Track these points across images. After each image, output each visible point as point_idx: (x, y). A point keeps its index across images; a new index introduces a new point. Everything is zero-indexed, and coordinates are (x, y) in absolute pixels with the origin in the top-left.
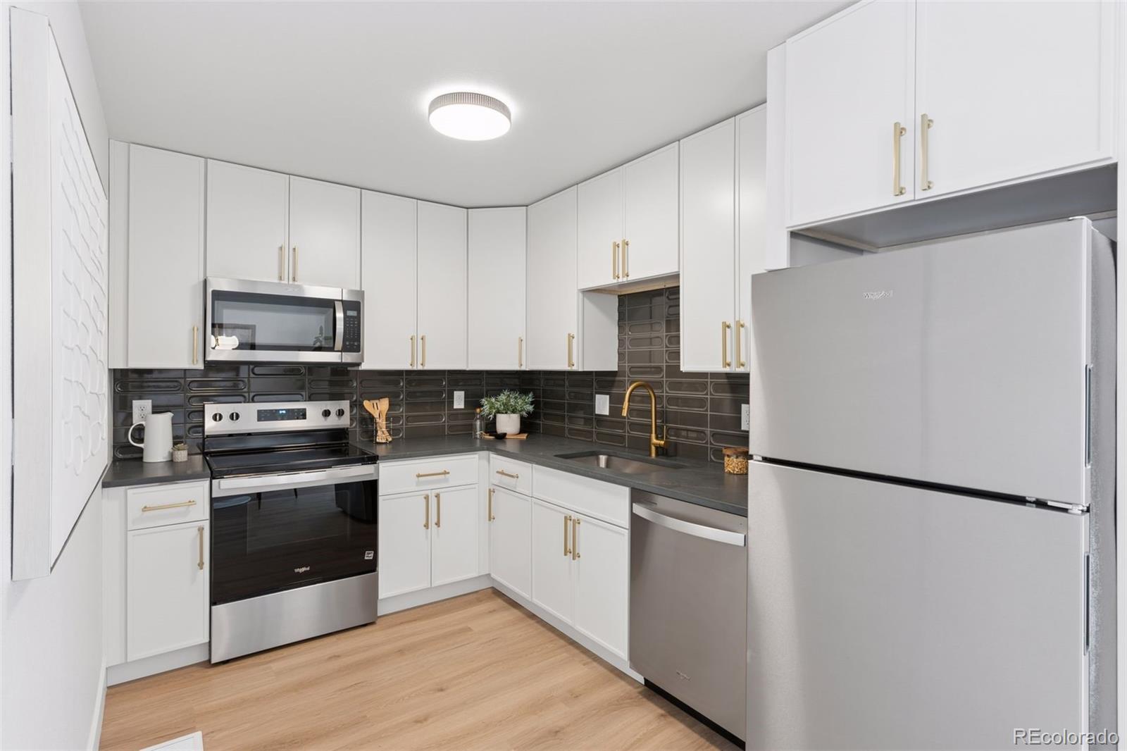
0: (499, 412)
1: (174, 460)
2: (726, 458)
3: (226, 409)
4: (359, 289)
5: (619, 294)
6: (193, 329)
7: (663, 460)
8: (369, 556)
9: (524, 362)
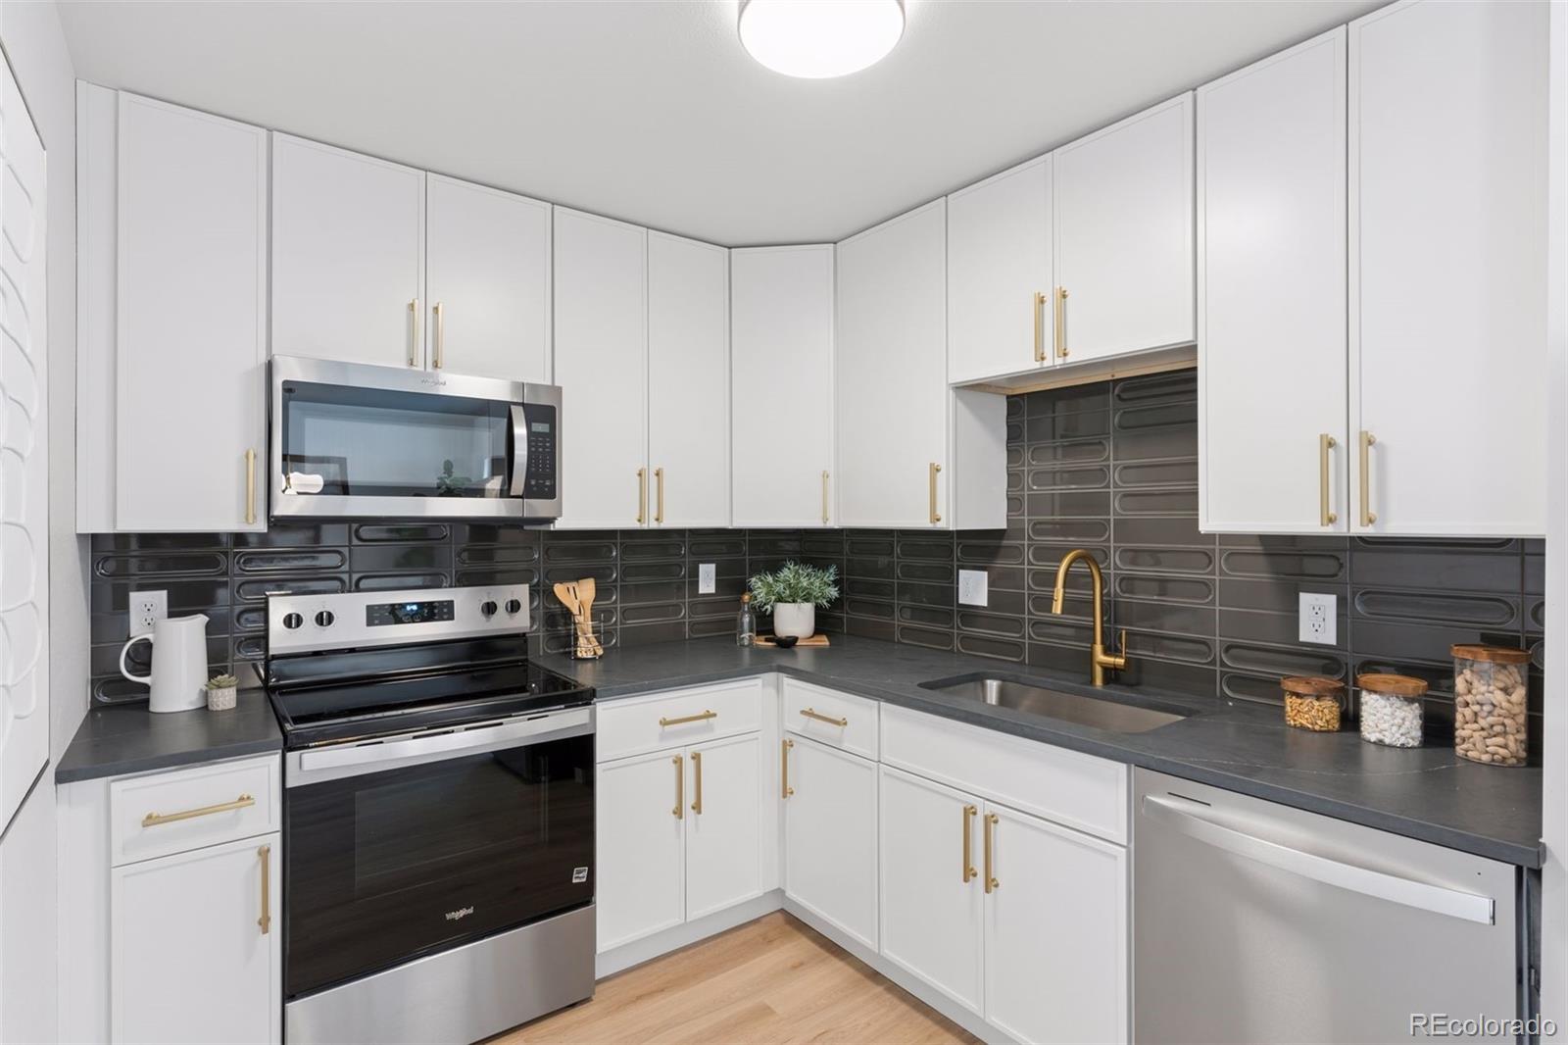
0: (780, 600)
1: (210, 707)
2: (1288, 700)
3: (308, 605)
4: (549, 383)
5: (1011, 393)
6: (247, 457)
7: (1115, 691)
8: (579, 876)
9: (831, 514)
